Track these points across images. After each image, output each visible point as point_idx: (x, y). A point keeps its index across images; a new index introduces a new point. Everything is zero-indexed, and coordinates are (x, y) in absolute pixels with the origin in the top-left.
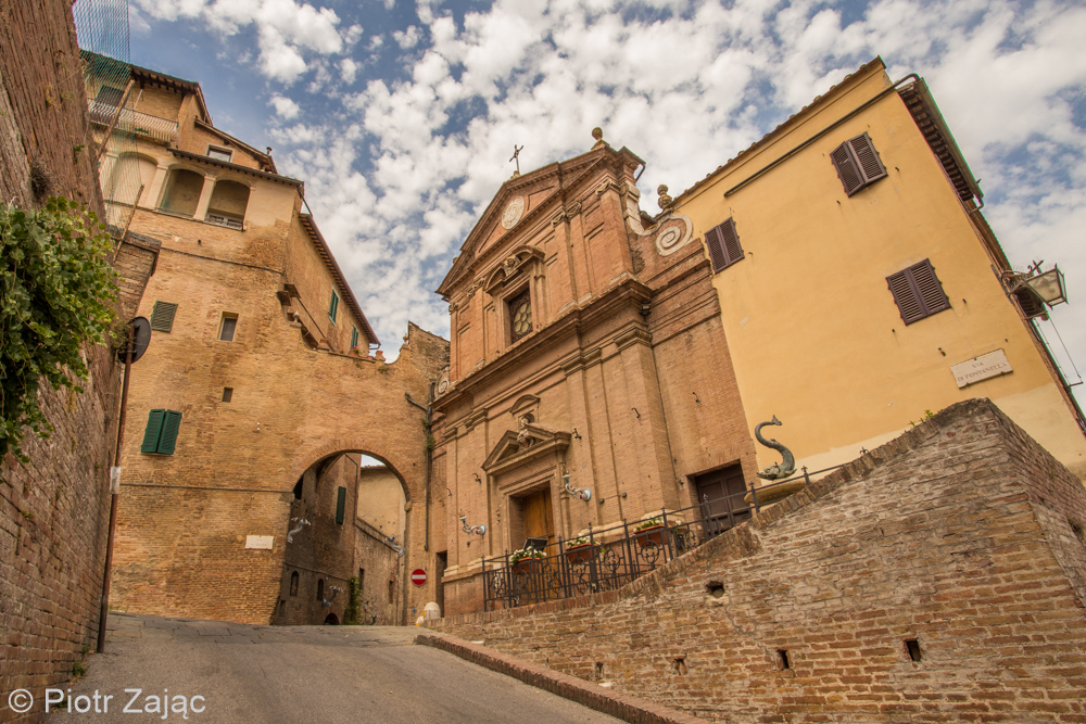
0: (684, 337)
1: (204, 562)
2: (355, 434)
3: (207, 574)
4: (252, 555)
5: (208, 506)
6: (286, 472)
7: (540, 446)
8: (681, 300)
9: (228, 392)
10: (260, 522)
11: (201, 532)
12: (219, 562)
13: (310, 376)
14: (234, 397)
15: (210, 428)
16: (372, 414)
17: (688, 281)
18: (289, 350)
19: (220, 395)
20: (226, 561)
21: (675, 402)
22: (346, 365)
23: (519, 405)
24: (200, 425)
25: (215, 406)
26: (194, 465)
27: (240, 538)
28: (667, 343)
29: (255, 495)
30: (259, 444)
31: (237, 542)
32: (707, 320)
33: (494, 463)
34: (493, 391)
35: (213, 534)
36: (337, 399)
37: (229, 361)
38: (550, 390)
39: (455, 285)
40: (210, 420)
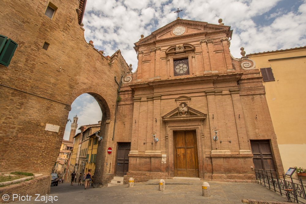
0: (251, 97)
1: (19, 135)
2: (98, 87)
3: (20, 142)
4: (48, 134)
5: (26, 103)
6: (69, 95)
7: (196, 117)
8: (251, 85)
9: (46, 45)
10: (54, 118)
11: (20, 117)
12: (29, 136)
13: (85, 54)
14: (49, 49)
15: (34, 60)
16: (104, 80)
17: (254, 81)
18: (78, 39)
19: (42, 45)
20: (33, 136)
21: (246, 116)
22: (98, 56)
23: (180, 98)
24: (28, 56)
25: (39, 49)
26: (21, 77)
27: (42, 124)
28: (244, 96)
29: (53, 103)
30: (59, 78)
31: (41, 126)
32: (260, 94)
33: (168, 117)
34: (167, 90)
35: (27, 120)
36: (93, 69)
37: (50, 29)
38: (196, 97)
39: (144, 45)
40: (34, 55)
